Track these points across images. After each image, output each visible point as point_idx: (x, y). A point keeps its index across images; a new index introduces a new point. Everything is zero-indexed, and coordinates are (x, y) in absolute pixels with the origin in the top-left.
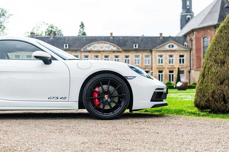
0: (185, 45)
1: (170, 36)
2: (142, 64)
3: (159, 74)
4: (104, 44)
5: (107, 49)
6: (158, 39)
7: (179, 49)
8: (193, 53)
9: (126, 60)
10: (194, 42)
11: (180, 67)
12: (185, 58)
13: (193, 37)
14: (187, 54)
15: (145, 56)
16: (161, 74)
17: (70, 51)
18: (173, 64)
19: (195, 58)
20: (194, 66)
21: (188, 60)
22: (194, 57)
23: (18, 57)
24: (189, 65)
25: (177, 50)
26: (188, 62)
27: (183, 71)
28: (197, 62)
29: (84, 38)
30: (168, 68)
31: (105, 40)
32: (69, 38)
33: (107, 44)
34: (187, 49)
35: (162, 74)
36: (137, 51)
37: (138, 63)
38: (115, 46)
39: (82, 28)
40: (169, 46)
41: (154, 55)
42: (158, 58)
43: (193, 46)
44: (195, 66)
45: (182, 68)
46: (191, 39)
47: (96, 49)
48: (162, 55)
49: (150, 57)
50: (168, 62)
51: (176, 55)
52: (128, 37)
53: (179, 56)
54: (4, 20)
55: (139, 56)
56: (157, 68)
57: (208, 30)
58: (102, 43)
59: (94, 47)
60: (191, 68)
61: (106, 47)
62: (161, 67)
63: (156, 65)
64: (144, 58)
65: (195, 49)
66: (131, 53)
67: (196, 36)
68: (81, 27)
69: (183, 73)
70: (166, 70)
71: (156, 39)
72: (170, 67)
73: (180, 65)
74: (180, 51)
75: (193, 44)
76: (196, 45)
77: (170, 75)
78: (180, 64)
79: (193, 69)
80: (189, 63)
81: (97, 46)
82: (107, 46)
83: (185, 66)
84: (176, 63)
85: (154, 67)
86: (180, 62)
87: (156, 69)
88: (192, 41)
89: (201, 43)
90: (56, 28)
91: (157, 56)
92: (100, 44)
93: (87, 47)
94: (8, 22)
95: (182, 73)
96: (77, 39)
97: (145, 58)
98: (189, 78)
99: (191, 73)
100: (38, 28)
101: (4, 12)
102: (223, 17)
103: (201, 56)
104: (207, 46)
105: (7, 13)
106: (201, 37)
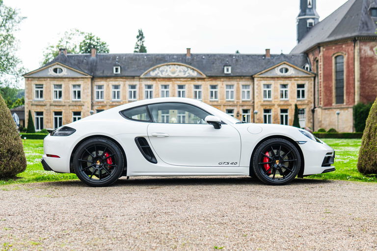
0: (306, 69)
1: (282, 54)
2: (238, 98)
3: (265, 114)
4: (176, 66)
5: (182, 75)
6: (263, 58)
7: (297, 75)
8: (320, 81)
9: (212, 92)
10: (321, 63)
11: (298, 103)
12: (306, 89)
13: (320, 55)
14: (309, 82)
15: (243, 86)
16: (267, 114)
17: (123, 78)
18: (286, 99)
19: (322, 89)
20: (321, 101)
21: (311, 92)
22: (321, 87)
23: (40, 86)
24: (313, 101)
25: (294, 76)
26: (311, 96)
27: (303, 110)
28: (326, 95)
29: (145, 57)
30: (279, 105)
31: (178, 61)
32: (120, 56)
33: (181, 67)
34: (309, 74)
35: (270, 114)
36: (229, 78)
37: (232, 97)
38: (196, 70)
39: (141, 39)
40: (281, 71)
41: (257, 85)
42: (263, 89)
43: (319, 70)
44: (322, 103)
45: (301, 105)
46: (316, 58)
47: (164, 75)
48: (271, 85)
49: (251, 87)
50: (279, 96)
51: (292, 84)
52: (215, 55)
53: (296, 86)
54: (13, 26)
55: (233, 85)
56: (262, 105)
57: (343, 44)
58: (175, 65)
59: (162, 71)
60: (316, 106)
61: (180, 71)
62: (268, 103)
63: (260, 100)
64: (242, 90)
65: (322, 75)
66: (221, 81)
67: (323, 55)
68: (139, 38)
69: (303, 113)
70: (275, 109)
71: (260, 58)
72: (282, 103)
73: (298, 101)
74: (298, 77)
75: (319, 67)
76: (324, 69)
77: (282, 116)
78: (299, 99)
79: (319, 107)
80: (312, 98)
81: (165, 70)
82: (182, 70)
83: (306, 102)
84: (291, 98)
85: (257, 103)
86: (298, 96)
87: (259, 107)
88: (317, 61)
89: (332, 66)
90: (98, 39)
91: (262, 86)
92: (171, 66)
93: (150, 71)
94: (19, 29)
95: (301, 114)
96: (134, 58)
97: (243, 88)
98: (312, 121)
99: (315, 113)
100: (68, 40)
101: (12, 13)
102: (367, 24)
103: (332, 86)
104: (341, 70)
105: (18, 15)
106: (331, 55)
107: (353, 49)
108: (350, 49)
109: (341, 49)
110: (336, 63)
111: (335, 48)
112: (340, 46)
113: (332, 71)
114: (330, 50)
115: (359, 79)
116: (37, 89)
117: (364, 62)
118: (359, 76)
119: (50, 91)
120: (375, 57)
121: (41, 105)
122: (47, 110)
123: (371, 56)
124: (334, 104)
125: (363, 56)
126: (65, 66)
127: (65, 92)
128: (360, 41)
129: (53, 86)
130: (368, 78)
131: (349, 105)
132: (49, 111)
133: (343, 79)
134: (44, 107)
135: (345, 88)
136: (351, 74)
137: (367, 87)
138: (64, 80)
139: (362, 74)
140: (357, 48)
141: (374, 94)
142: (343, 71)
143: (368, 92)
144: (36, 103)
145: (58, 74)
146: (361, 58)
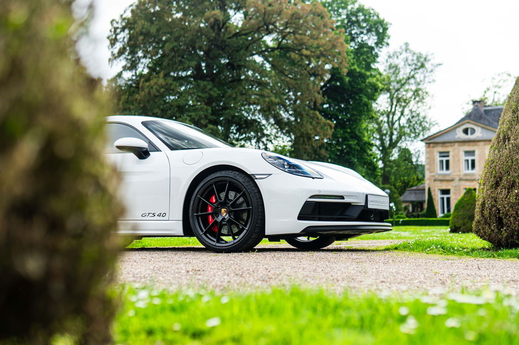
23: (446, 154)
54: (425, 77)
94: (434, 81)
101: (423, 59)
105: (430, 62)
116: (442, 159)
119: (459, 160)
121: (448, 181)
122: (455, 187)
126: (478, 124)
127: (479, 162)
129: (462, 154)
132: (457, 188)
134: (452, 183)
138: (478, 143)
144: (440, 178)
145: (470, 137)
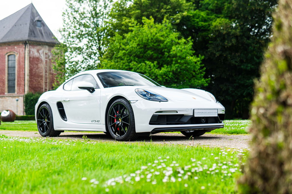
89: (5, 63)
102: (33, 32)
103: (5, 79)
104: (13, 66)
106: (4, 54)
107: (24, 50)
108: (21, 50)
109: (13, 49)
110: (8, 61)
111: (9, 48)
112: (13, 47)
113: (5, 67)
114: (4, 50)
115: (28, 74)
117: (33, 61)
118: (28, 71)
120: (41, 57)
123: (38, 57)
124: (6, 93)
125: (32, 56)
128: (30, 44)
130: (35, 74)
131: (20, 94)
133: (14, 74)
135: (16, 81)
136: (21, 70)
137: (34, 81)
139: (31, 70)
140: (27, 49)
141: (40, 86)
142: (15, 67)
143: (35, 85)
146: (30, 58)
